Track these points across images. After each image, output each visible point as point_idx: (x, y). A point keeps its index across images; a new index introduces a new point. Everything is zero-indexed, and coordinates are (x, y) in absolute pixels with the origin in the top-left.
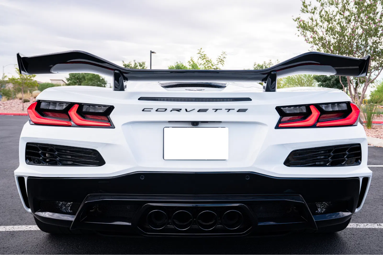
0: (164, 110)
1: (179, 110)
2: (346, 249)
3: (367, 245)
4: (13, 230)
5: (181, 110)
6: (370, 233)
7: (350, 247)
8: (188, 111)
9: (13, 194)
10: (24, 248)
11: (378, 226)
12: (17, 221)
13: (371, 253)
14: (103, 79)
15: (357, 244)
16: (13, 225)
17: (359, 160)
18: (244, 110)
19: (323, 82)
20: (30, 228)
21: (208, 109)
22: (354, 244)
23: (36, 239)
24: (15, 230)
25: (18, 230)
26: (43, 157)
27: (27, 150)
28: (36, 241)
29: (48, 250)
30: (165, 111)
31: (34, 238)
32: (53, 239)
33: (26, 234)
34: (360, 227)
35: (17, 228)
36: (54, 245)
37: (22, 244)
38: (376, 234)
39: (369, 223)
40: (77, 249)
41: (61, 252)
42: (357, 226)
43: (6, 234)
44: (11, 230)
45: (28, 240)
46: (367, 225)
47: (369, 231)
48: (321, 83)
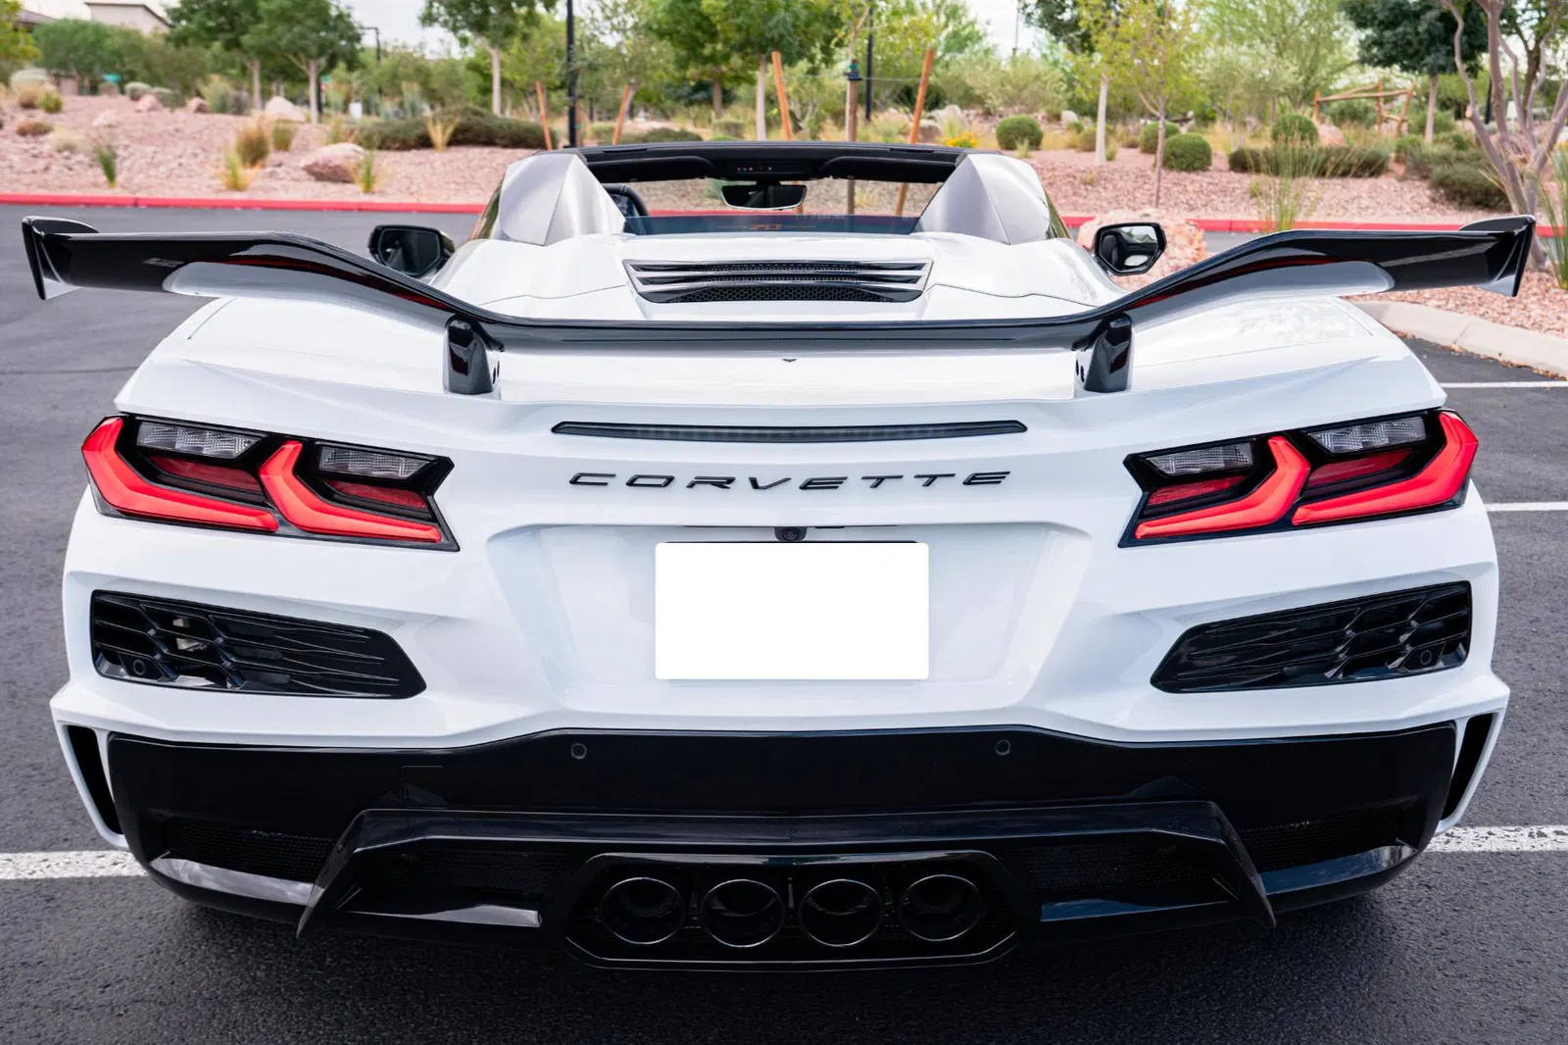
0: (661, 482)
1: (724, 483)
2: (1391, 962)
3: (1476, 938)
4: (49, 874)
5: (730, 481)
6: (1496, 878)
7: (1407, 948)
8: (760, 485)
9: (14, 683)
10: (106, 966)
11: (1531, 840)
12: (58, 829)
13: (1485, 976)
14: (340, 16)
15: (1438, 933)
16: (44, 849)
17: (1461, 646)
18: (995, 478)
19: (1382, 27)
20: (115, 864)
21: (846, 478)
22: (1426, 936)
23: (149, 922)
24: (56, 876)
25: (66, 875)
26: (165, 651)
27: (98, 622)
28: (150, 932)
29: (204, 975)
30: (666, 485)
31: (141, 918)
32: (215, 923)
33: (105, 897)
34: (1461, 845)
35: (61, 864)
36: (226, 949)
37: (96, 945)
38: (1517, 879)
39: (1499, 825)
40: (319, 972)
41: (258, 986)
42: (1448, 842)
43: (21, 897)
44: (39, 875)
45: (117, 924)
46: (1490, 833)
47: (1491, 868)
48: (1375, 35)
